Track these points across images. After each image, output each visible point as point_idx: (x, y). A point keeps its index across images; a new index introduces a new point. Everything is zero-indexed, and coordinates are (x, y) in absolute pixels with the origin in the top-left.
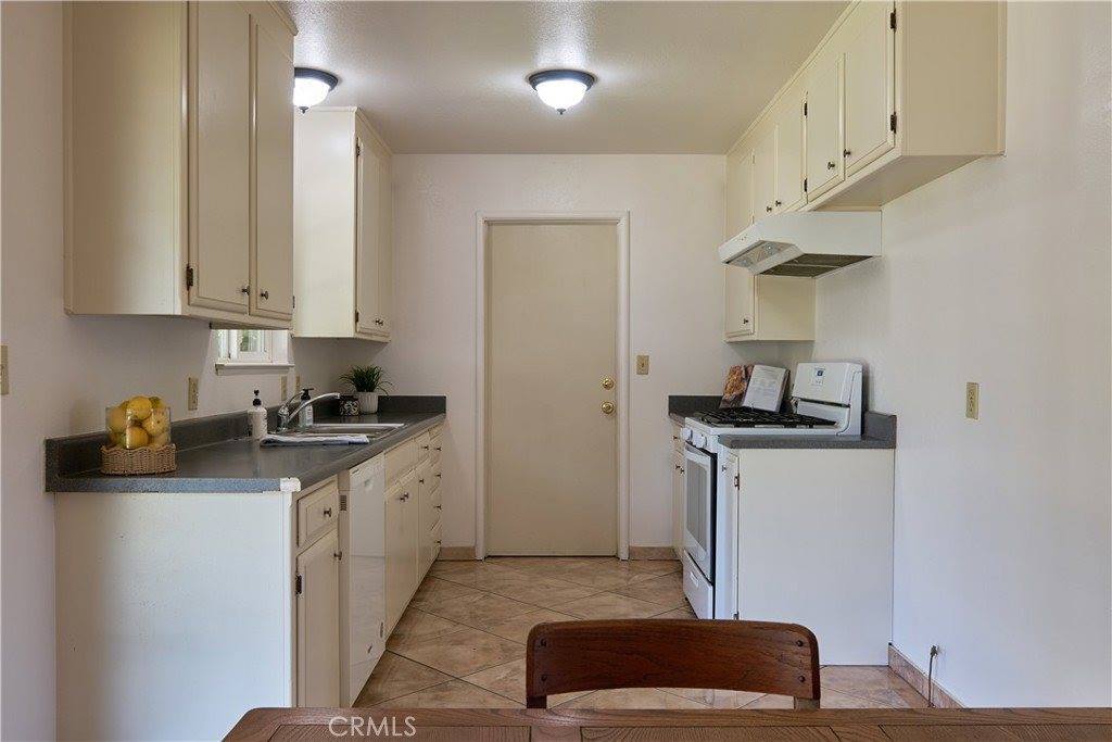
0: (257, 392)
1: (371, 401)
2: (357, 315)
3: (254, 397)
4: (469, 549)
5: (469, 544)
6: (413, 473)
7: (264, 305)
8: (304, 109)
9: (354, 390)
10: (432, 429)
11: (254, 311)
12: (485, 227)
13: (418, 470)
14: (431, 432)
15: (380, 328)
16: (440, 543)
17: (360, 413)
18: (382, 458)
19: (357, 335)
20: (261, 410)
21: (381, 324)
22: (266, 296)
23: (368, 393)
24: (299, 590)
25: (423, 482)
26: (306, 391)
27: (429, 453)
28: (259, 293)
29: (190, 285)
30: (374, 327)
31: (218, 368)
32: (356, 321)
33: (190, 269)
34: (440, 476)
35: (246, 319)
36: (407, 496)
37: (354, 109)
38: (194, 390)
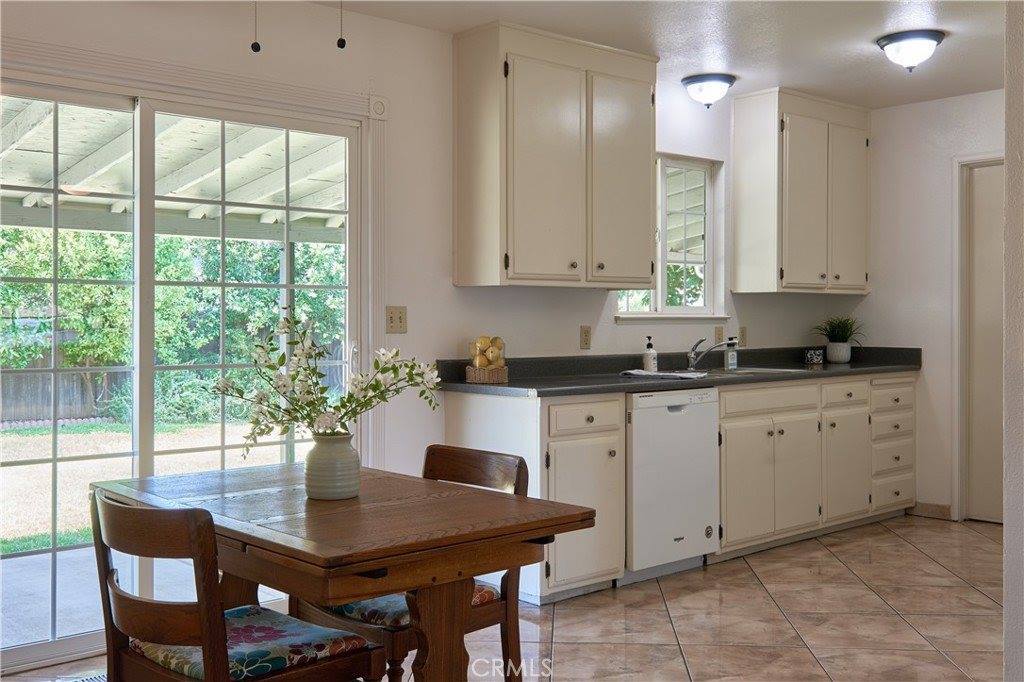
0: (649, 338)
1: (842, 351)
2: (782, 271)
3: (647, 342)
4: (944, 507)
5: (944, 502)
6: (813, 416)
7: (601, 273)
8: (708, 106)
9: (824, 340)
10: (881, 379)
11: (590, 278)
12: (962, 173)
13: (831, 415)
14: (875, 382)
15: (835, 282)
16: (897, 494)
17: (827, 362)
18: (713, 392)
19: (782, 290)
20: (653, 352)
21: (837, 277)
22: (601, 267)
23: (841, 344)
24: (548, 465)
25: (833, 425)
26: (731, 339)
27: (864, 402)
28: (595, 265)
29: (507, 266)
30: (818, 281)
31: (617, 319)
32: (782, 277)
33: (507, 256)
34: (897, 427)
35: (583, 284)
36: (781, 432)
37: (777, 89)
38: (586, 335)
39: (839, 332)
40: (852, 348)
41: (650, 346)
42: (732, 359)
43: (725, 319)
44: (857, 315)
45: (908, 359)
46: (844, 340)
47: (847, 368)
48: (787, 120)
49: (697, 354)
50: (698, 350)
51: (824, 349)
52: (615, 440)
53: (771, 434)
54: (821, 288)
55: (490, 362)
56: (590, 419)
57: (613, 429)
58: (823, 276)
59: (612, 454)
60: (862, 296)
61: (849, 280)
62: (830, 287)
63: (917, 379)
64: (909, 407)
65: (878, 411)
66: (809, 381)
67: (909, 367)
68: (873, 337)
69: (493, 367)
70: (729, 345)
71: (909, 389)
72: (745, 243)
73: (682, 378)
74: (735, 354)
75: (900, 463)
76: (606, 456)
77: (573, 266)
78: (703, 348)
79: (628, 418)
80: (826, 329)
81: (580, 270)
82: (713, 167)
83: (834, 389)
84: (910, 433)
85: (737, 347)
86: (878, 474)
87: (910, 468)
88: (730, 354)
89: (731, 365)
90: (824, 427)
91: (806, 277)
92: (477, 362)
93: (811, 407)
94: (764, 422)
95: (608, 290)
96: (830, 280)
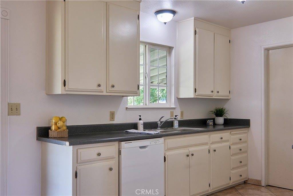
0: (140, 116)
1: (220, 120)
2: (195, 89)
4: (259, 181)
5: (259, 179)
6: (206, 147)
7: (113, 89)
8: (165, 23)
9: (214, 116)
10: (234, 131)
11: (108, 91)
12: (265, 51)
13: (214, 146)
14: (232, 133)
15: (217, 94)
16: (241, 176)
17: (215, 124)
18: (161, 140)
19: (196, 97)
20: (141, 122)
21: (218, 92)
22: (113, 86)
23: (220, 117)
24: (76, 177)
25: (215, 151)
26: (176, 116)
27: (228, 141)
28: (110, 86)
29: (65, 85)
30: (210, 93)
31: (127, 108)
32: (196, 92)
33: (65, 81)
34: (241, 150)
35: (104, 93)
36: (193, 155)
37: (193, 18)
38: (112, 115)
39: (220, 113)
40: (225, 119)
41: (140, 119)
42: (176, 124)
43: (175, 108)
44: (226, 107)
45: (245, 123)
46: (221, 115)
47: (222, 127)
48: (197, 30)
49: (161, 122)
50: (161, 120)
51: (214, 119)
52: (113, 163)
53: (188, 156)
54: (212, 96)
55: (59, 128)
56: (99, 154)
57: (112, 158)
58: (212, 92)
59: (111, 169)
60: (228, 99)
61: (223, 94)
62: (215, 96)
63: (248, 131)
64: (246, 142)
65: (234, 144)
66: (205, 133)
67: (245, 126)
68: (232, 115)
69: (60, 130)
70: (175, 118)
71: (245, 135)
72: (182, 79)
73: (148, 134)
74: (177, 122)
75: (242, 164)
76: (108, 170)
77: (99, 86)
78: (163, 120)
79: (120, 153)
80: (214, 112)
81: (103, 88)
82: (170, 49)
83: (216, 136)
84: (246, 152)
85: (179, 119)
86: (233, 169)
87: (246, 165)
88: (175, 122)
89: (176, 126)
90: (211, 151)
91: (205, 92)
92: (53, 128)
93: (206, 144)
94: (186, 151)
95: (123, 96)
96: (215, 93)
